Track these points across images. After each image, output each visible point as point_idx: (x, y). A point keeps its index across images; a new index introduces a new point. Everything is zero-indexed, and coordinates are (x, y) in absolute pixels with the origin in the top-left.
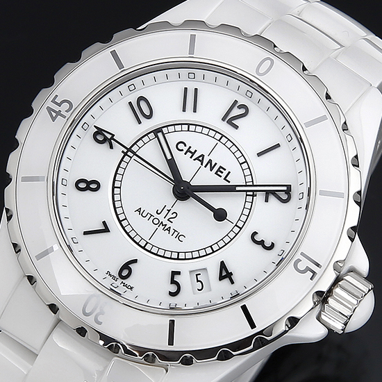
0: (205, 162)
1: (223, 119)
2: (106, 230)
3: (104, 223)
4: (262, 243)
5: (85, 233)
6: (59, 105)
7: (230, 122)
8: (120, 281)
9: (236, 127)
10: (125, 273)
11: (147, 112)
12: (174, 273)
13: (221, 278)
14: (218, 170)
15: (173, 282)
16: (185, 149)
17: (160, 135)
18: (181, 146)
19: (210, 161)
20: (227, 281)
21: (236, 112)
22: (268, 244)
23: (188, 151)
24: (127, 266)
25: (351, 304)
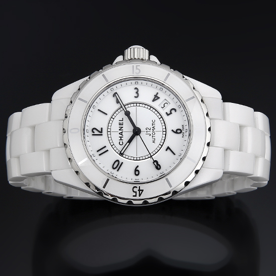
0: (121, 131)
1: (102, 135)
2: (168, 148)
3: (166, 150)
4: (137, 93)
5: (174, 154)
6: (136, 192)
7: (101, 132)
8: (183, 131)
9: (102, 129)
10: (179, 131)
11: (117, 163)
12: (168, 115)
13: (159, 98)
14: (121, 125)
15: (171, 113)
16: (121, 141)
17: (122, 152)
18: (121, 143)
19: (120, 130)
20: (158, 96)
21: (96, 132)
22: (136, 91)
23: (121, 140)
24: (176, 132)
25: (137, 50)
